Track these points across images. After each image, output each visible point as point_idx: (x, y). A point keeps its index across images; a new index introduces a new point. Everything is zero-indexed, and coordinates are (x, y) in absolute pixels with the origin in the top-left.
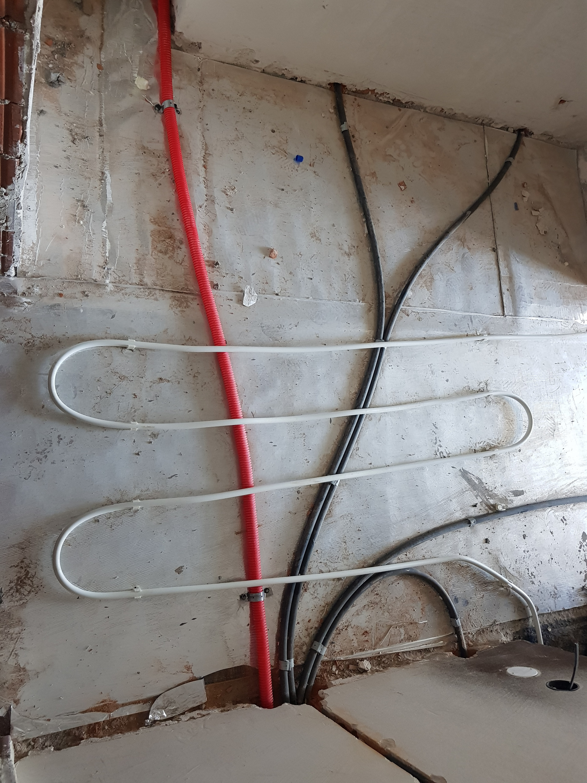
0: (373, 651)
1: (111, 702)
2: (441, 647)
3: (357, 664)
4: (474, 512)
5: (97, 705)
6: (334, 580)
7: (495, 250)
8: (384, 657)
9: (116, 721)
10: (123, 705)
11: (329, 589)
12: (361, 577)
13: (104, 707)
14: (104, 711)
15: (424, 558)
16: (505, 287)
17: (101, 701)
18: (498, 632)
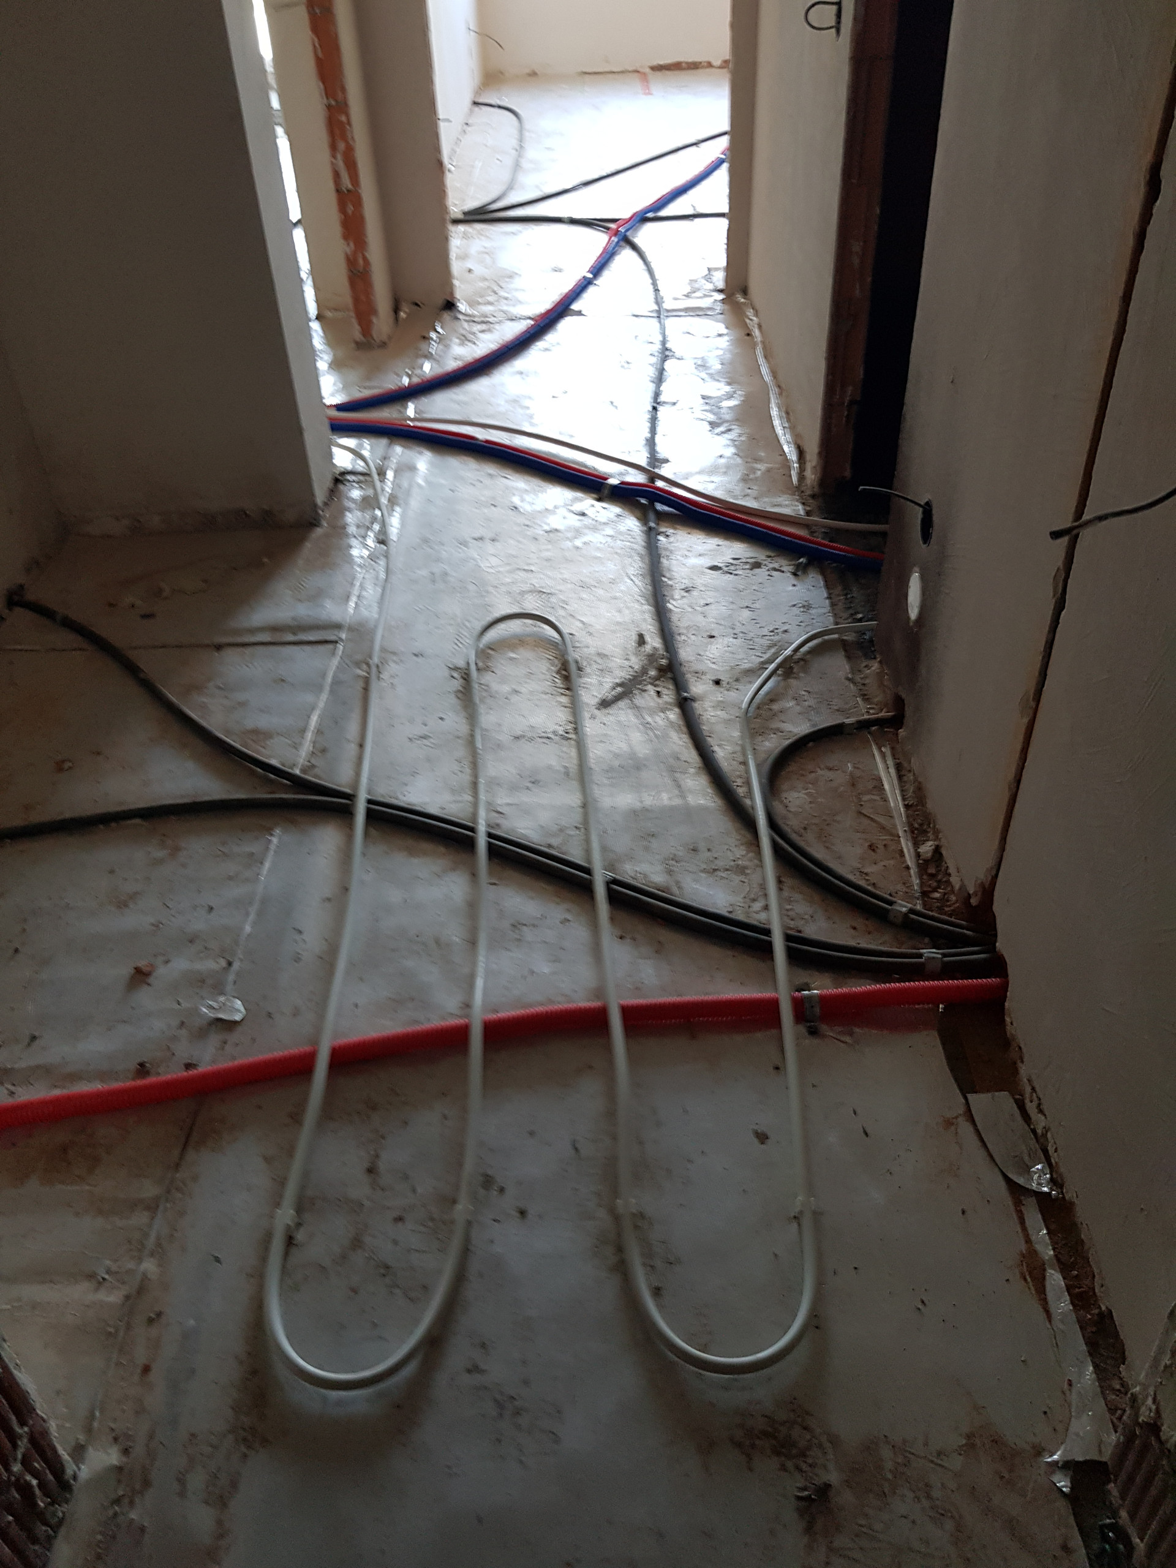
0: (902, 840)
1: (1024, 1264)
2: (893, 749)
3: (926, 861)
4: (669, 696)
5: (1032, 1288)
6: (781, 889)
7: (219, 647)
8: (912, 825)
9: (1060, 1256)
10: (1028, 1241)
11: (797, 896)
12: (777, 849)
13: (1035, 1273)
14: (1044, 1278)
15: (745, 763)
16: (291, 638)
17: (1023, 1282)
18: (866, 677)
